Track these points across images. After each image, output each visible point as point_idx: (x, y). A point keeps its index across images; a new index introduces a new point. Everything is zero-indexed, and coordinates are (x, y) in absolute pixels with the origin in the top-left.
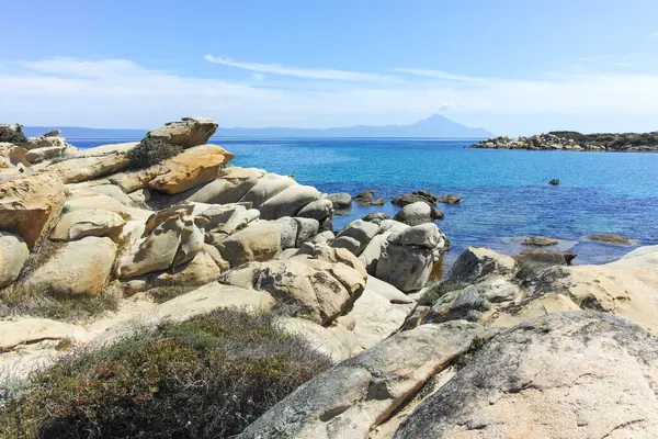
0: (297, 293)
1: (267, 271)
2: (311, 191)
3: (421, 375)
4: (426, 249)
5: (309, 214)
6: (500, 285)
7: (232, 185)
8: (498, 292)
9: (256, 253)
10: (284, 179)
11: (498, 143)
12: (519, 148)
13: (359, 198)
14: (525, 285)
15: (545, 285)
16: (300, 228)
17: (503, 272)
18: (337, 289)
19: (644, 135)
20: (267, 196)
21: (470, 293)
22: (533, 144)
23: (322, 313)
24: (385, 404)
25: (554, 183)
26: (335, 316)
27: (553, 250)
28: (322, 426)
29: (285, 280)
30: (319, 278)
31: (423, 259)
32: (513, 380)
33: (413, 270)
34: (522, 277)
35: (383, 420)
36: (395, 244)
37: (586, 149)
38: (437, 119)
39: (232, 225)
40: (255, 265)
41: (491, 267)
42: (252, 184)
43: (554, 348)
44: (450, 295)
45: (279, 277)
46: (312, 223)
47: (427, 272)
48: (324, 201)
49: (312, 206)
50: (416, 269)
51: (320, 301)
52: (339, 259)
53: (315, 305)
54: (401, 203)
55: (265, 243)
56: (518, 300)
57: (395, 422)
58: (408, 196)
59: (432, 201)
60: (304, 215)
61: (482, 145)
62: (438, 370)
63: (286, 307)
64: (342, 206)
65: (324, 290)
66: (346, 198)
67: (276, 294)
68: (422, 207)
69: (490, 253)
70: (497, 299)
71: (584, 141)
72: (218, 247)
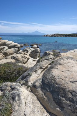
0: (19, 59)
1: (14, 56)
2: (16, 44)
3: (46, 66)
4: (38, 52)
5: (17, 48)
6: (51, 56)
7: (2, 43)
8: (51, 57)
9: (10, 54)
10: (11, 42)
11: (47, 36)
12: (50, 36)
13: (25, 45)
14: (55, 56)
15: (58, 56)
16: (15, 50)
17: (51, 55)
18: (25, 59)
19: (69, 34)
20: (9, 45)
21: (47, 58)
22: (52, 36)
23: (23, 62)
24: (42, 69)
25: (56, 42)
26: (25, 62)
27: (57, 52)
28: (35, 72)
29: (17, 58)
30: (23, 57)
31: (37, 54)
32: (60, 64)
33: (36, 56)
34: (54, 55)
35: (42, 71)
36: (33, 52)
37: (61, 36)
38: (36, 32)
39: (5, 50)
40: (11, 56)
41: (49, 54)
42: (6, 43)
43: (64, 60)
44: (44, 58)
45: (16, 57)
46: (17, 49)
47: (38, 56)
48: (19, 45)
49: (17, 46)
50: (36, 55)
51: (23, 60)
52: (25, 54)
53: (22, 61)
54: (32, 45)
55: (11, 52)
56: (54, 58)
57: (44, 72)
58: (33, 44)
59: (37, 45)
60: (16, 48)
61: (44, 36)
62: (48, 65)
63: (18, 62)
64: (22, 46)
65: (23, 59)
66: (22, 45)
67: (16, 60)
68: (36, 46)
69: (49, 52)
70: (51, 58)
71: (60, 35)
72: (3, 53)
